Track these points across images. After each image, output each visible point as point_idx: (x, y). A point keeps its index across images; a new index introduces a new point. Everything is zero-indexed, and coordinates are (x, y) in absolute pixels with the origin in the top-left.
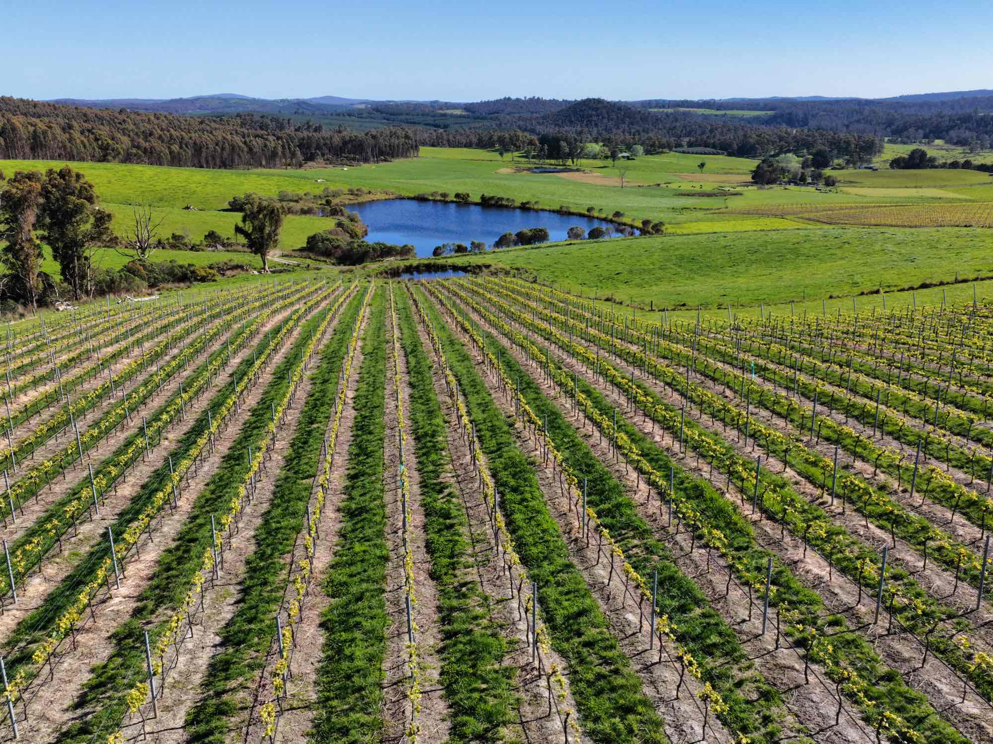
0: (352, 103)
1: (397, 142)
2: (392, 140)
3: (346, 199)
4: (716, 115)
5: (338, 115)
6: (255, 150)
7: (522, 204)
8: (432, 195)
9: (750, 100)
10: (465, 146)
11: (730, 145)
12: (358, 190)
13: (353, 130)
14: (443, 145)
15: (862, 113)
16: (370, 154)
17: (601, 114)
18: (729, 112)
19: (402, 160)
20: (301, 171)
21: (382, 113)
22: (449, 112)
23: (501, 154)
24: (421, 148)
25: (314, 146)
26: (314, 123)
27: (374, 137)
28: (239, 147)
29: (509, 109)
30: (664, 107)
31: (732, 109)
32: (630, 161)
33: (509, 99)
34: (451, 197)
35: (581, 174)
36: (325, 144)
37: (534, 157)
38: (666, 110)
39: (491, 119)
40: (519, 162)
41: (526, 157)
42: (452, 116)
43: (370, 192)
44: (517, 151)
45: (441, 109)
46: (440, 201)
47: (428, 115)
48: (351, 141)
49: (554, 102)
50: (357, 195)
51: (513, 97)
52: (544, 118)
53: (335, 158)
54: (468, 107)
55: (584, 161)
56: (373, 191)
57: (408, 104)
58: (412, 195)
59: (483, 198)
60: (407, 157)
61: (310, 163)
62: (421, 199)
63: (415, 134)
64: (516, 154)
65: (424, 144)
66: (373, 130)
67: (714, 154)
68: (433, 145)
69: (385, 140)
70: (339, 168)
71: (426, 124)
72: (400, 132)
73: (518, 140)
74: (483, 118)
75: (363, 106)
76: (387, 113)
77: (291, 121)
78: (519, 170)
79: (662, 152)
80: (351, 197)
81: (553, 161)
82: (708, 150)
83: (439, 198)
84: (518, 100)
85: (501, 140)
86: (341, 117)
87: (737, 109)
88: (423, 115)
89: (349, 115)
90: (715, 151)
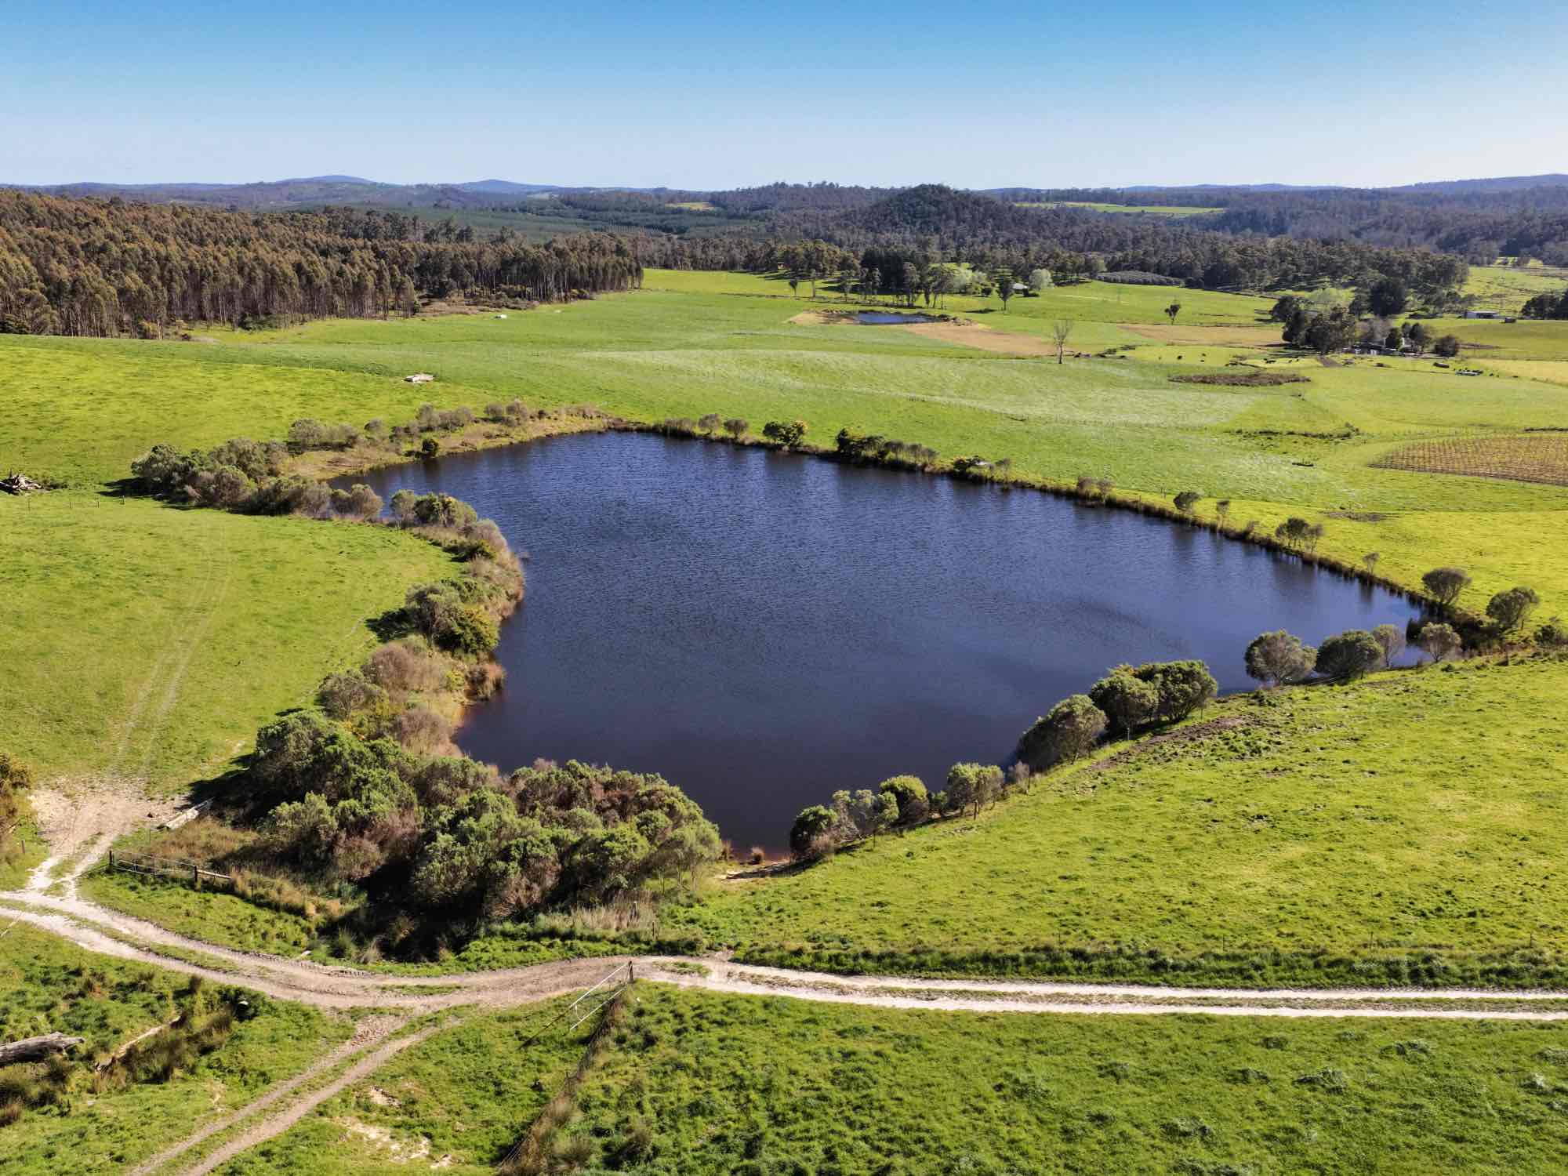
0: (530, 190)
1: (602, 262)
2: (595, 259)
3: (476, 437)
4: (1127, 215)
5: (505, 210)
6: (318, 281)
7: (959, 464)
8: (703, 423)
9: (1169, 189)
10: (724, 268)
11: (1190, 268)
12: (511, 410)
13: (526, 240)
14: (684, 267)
15: (1376, 212)
16: (551, 284)
17: (945, 212)
18: (1148, 209)
19: (613, 295)
20: (414, 322)
21: (575, 206)
22: (685, 206)
23: (793, 285)
24: (647, 272)
25: (448, 269)
26: (458, 224)
27: (560, 253)
28: (285, 275)
29: (784, 203)
30: (1039, 200)
31: (1152, 204)
32: (1029, 300)
33: (783, 185)
34: (753, 434)
35: (951, 326)
36: (468, 267)
37: (854, 290)
38: (1043, 205)
39: (756, 218)
40: (824, 300)
41: (840, 289)
42: (690, 212)
43: (541, 414)
44: (821, 277)
45: (672, 201)
46: (723, 441)
47: (651, 210)
48: (516, 260)
49: (857, 190)
50: (508, 423)
51: (790, 183)
52: (846, 216)
53: (487, 291)
54: (715, 199)
55: (947, 299)
56: (548, 410)
57: (618, 192)
58: (649, 421)
59: (842, 439)
60: (620, 289)
61: (438, 304)
62: (674, 435)
63: (635, 246)
64: (819, 283)
65: (650, 264)
66: (560, 238)
67: (1161, 283)
68: (666, 266)
69: (580, 259)
70: (492, 314)
71: (649, 227)
72: (609, 244)
73: (820, 258)
74: (744, 217)
75: (546, 196)
76: (584, 207)
77: (419, 222)
78: (832, 317)
79: (1078, 282)
80: (492, 428)
81: (889, 299)
82: (1149, 276)
83: (720, 432)
84: (797, 187)
85: (789, 259)
86: (510, 214)
87: (1161, 204)
88: (643, 211)
89: (523, 210)
90: (1162, 278)
